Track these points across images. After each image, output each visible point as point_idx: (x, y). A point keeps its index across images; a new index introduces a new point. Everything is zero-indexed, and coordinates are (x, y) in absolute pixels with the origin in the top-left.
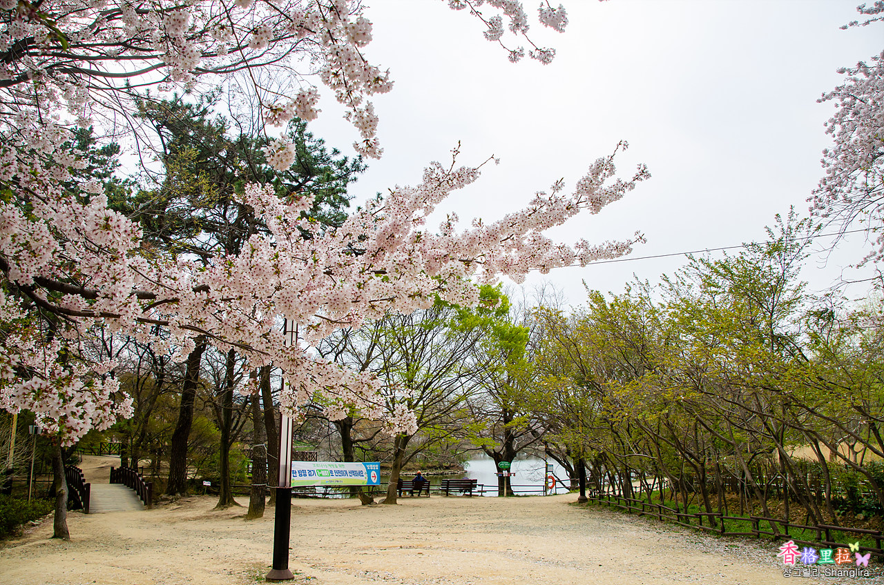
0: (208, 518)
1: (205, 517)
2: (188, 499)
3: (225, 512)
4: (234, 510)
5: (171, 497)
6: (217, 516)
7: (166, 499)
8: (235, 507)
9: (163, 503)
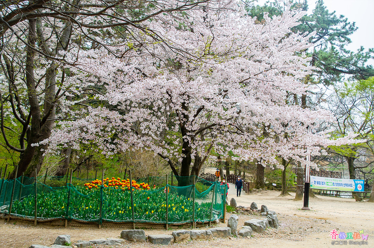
0: (277, 199)
1: (275, 199)
2: (266, 191)
3: (284, 197)
4: (288, 197)
5: (257, 190)
6: (281, 199)
7: (255, 191)
8: (289, 196)
9: (254, 192)
